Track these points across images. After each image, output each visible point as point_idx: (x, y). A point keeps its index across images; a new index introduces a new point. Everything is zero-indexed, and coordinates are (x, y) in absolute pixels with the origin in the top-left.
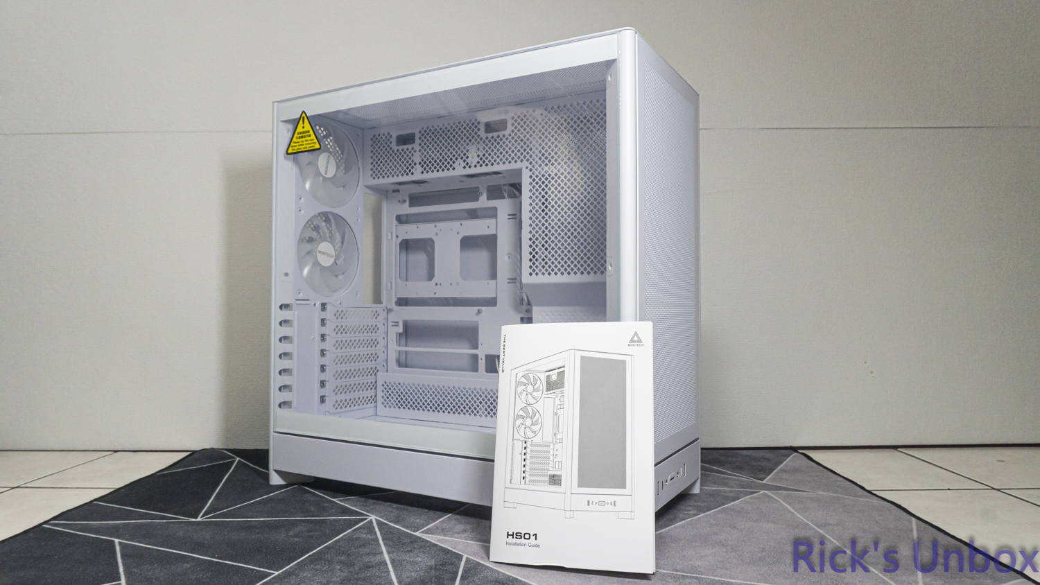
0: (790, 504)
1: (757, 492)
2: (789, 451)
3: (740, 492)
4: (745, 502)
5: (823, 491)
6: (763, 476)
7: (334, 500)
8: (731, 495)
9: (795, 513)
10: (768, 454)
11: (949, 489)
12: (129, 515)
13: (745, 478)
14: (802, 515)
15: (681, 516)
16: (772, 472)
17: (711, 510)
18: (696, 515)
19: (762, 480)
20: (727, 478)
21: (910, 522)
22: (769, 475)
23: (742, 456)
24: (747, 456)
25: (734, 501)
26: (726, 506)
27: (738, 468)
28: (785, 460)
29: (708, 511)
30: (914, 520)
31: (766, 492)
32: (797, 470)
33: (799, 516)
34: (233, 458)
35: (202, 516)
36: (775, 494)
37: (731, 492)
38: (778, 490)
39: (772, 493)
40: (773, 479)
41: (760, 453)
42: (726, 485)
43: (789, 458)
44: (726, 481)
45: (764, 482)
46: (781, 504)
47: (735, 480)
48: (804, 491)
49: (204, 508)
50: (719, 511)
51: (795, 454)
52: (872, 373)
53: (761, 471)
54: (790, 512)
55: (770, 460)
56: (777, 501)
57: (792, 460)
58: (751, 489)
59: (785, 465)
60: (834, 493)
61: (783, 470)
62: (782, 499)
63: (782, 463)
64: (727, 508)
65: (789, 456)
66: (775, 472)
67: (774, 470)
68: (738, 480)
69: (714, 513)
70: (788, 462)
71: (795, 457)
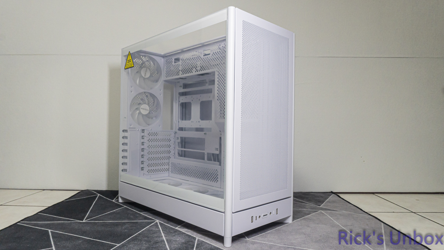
0: (331, 217)
1: (318, 211)
2: (331, 193)
3: (311, 211)
4: (313, 215)
5: (345, 211)
6: (320, 204)
7: (141, 213)
8: (307, 212)
9: (333, 220)
10: (322, 195)
12: (54, 219)
13: (312, 205)
16: (323, 202)
17: (299, 218)
19: (320, 206)
20: (305, 205)
21: (381, 224)
22: (323, 204)
23: (311, 195)
24: (313, 195)
25: (308, 215)
26: (305, 217)
27: (309, 201)
28: (329, 197)
29: (298, 219)
30: (382, 224)
31: (321, 211)
32: (334, 202)
33: (335, 222)
34: (97, 194)
35: (85, 220)
36: (325, 212)
37: (307, 211)
38: (326, 210)
39: (324, 212)
40: (324, 205)
41: (319, 194)
42: (305, 208)
44: (305, 206)
45: (321, 207)
46: (328, 217)
47: (308, 205)
48: (337, 211)
49: (86, 216)
50: (302, 219)
51: (333, 195)
52: (364, 161)
53: (319, 202)
54: (332, 220)
55: (323, 197)
56: (326, 215)
57: (332, 197)
58: (315, 210)
59: (329, 200)
60: (350, 212)
61: (328, 202)
62: (328, 215)
63: (328, 198)
64: (306, 218)
65: (331, 195)
66: (325, 202)
67: (325, 201)
68: (309, 206)
69: (300, 220)
70: (330, 198)
71: (333, 196)
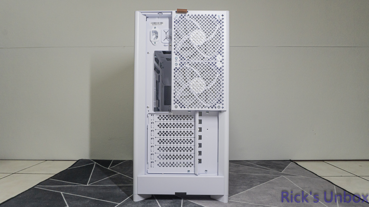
0: (292, 181)
1: (280, 176)
2: (290, 161)
3: (274, 176)
4: (276, 179)
5: (303, 176)
6: (281, 170)
8: (271, 177)
10: (282, 163)
11: (341, 176)
12: (63, 184)
13: (275, 171)
14: (296, 184)
15: (255, 184)
16: (284, 169)
17: (265, 182)
18: (260, 184)
19: (281, 172)
20: (269, 171)
23: (273, 163)
24: (275, 163)
25: (272, 179)
27: (272, 167)
30: (335, 186)
31: (283, 176)
32: (292, 168)
33: (295, 184)
34: (94, 162)
35: (88, 184)
36: (286, 177)
38: (287, 175)
39: (285, 177)
41: (279, 162)
42: (269, 173)
43: (290, 164)
44: (268, 172)
45: (282, 172)
46: (289, 181)
47: (271, 171)
48: (296, 176)
49: (88, 181)
52: (315, 134)
53: (280, 168)
54: (292, 183)
55: (283, 165)
56: (287, 179)
57: (291, 165)
58: (278, 175)
60: (307, 177)
61: (288, 168)
62: (289, 179)
63: (287, 165)
64: (270, 182)
65: (290, 163)
66: (285, 169)
67: (285, 168)
68: (273, 172)
69: (266, 183)
70: (290, 165)
71: (291, 163)
